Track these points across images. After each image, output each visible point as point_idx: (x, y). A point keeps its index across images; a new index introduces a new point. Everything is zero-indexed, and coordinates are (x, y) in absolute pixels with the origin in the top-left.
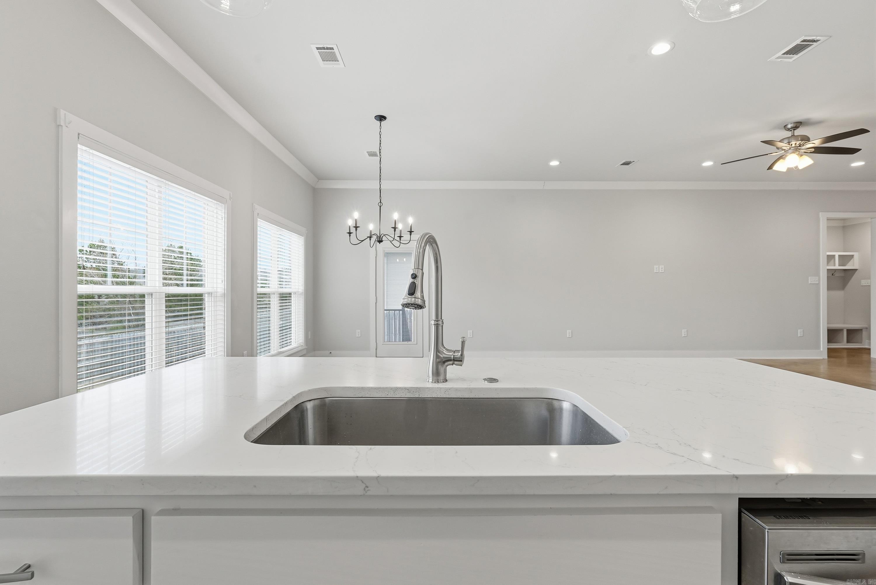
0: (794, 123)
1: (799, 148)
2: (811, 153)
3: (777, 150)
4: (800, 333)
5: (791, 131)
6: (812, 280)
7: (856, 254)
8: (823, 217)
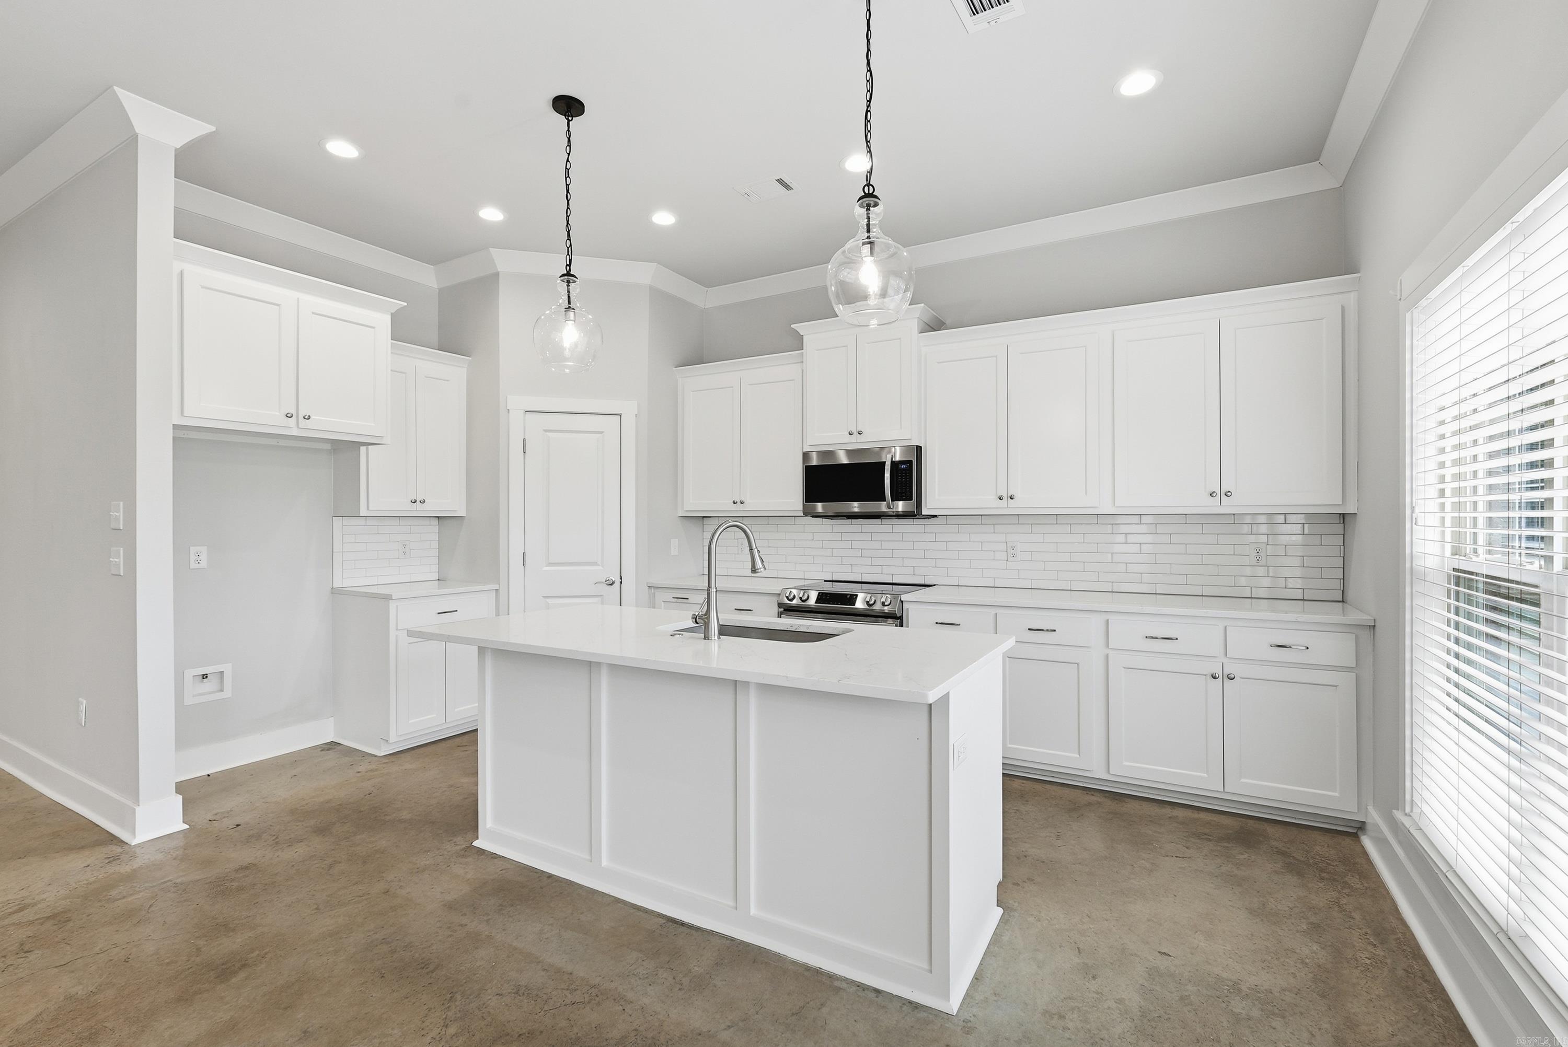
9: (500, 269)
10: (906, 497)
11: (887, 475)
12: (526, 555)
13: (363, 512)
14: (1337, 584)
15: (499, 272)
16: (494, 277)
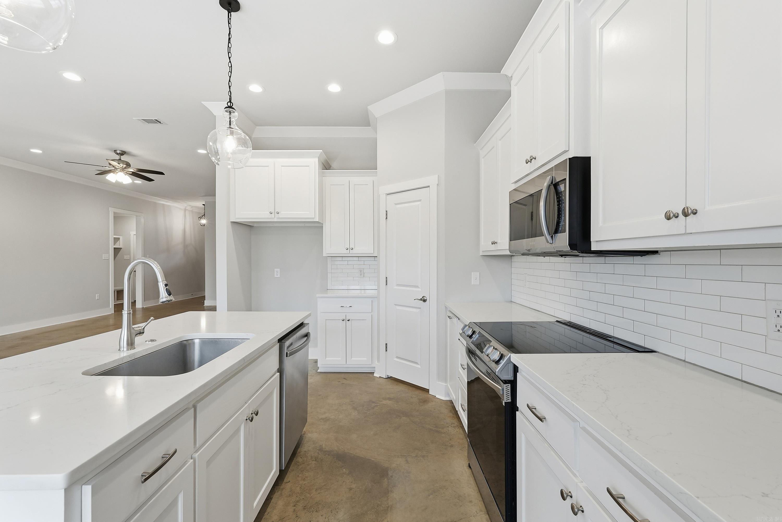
0: (121, 151)
1: (125, 169)
2: (129, 174)
3: (109, 166)
4: (97, 296)
5: (119, 155)
6: (104, 256)
7: (121, 238)
8: (112, 211)
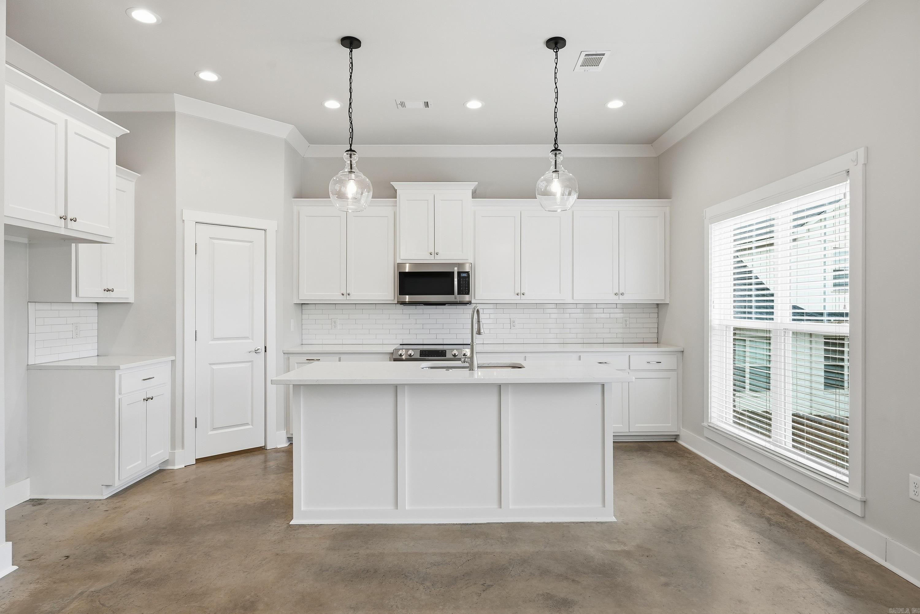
9: (177, 110)
10: (466, 293)
11: (456, 280)
12: (197, 332)
13: (74, 299)
14: (655, 335)
15: (175, 112)
16: (172, 115)
